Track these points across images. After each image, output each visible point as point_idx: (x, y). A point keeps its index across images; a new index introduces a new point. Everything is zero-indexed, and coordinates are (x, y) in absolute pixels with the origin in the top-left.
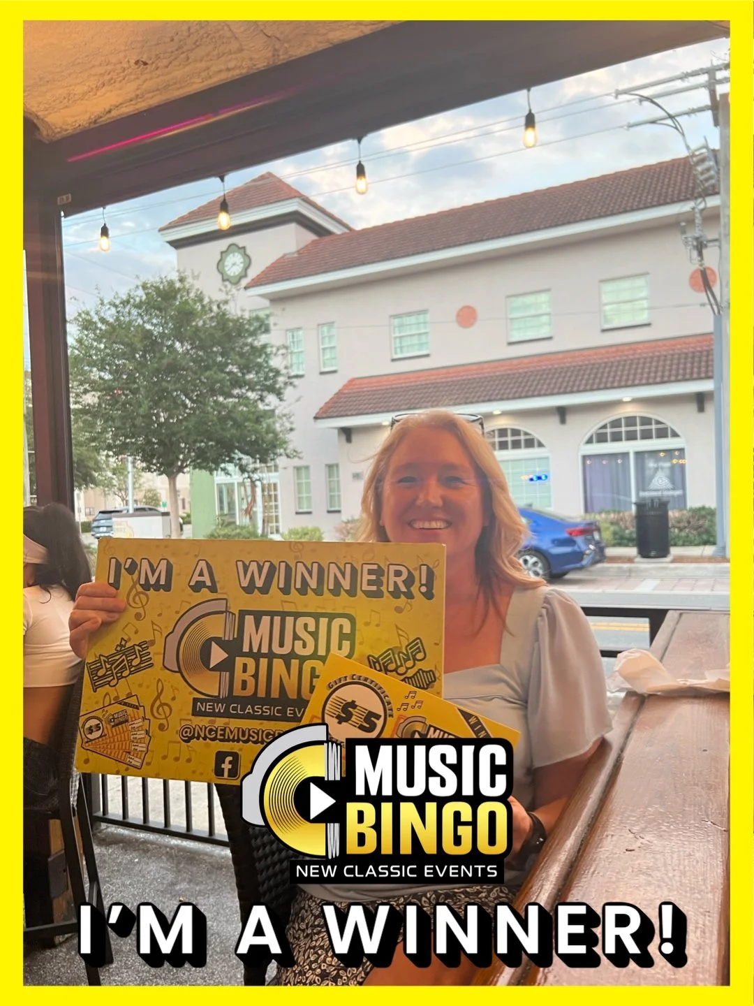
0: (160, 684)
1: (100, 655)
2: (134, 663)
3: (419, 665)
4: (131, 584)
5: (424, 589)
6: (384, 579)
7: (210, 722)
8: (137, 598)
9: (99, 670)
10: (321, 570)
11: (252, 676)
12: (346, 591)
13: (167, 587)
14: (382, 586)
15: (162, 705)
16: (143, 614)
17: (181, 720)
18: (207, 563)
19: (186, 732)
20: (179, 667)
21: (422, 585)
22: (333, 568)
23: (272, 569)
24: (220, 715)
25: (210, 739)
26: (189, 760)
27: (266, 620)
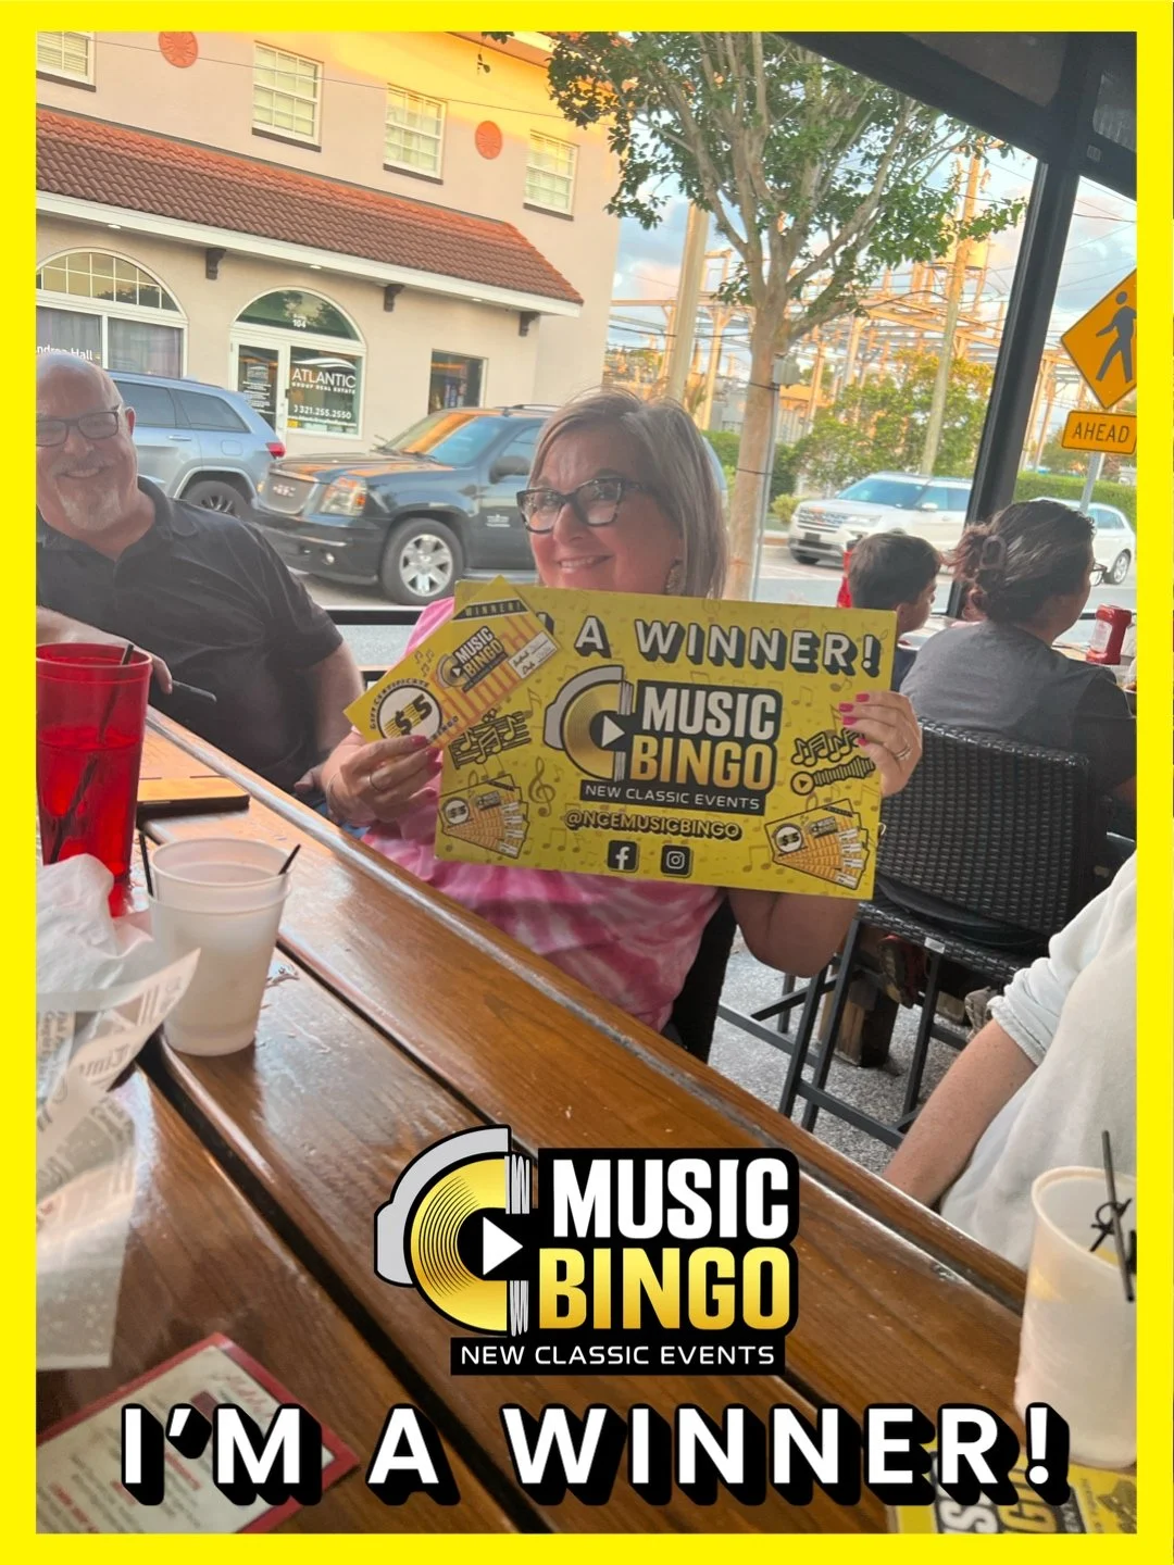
0: (540, 763)
3: (856, 752)
5: (867, 664)
6: (820, 651)
7: (602, 807)
10: (741, 636)
12: (772, 663)
14: (816, 658)
15: (542, 787)
17: (567, 804)
18: (598, 621)
19: (573, 818)
21: (866, 659)
23: (680, 632)
24: (614, 800)
25: (603, 827)
26: (576, 850)
27: (671, 694)
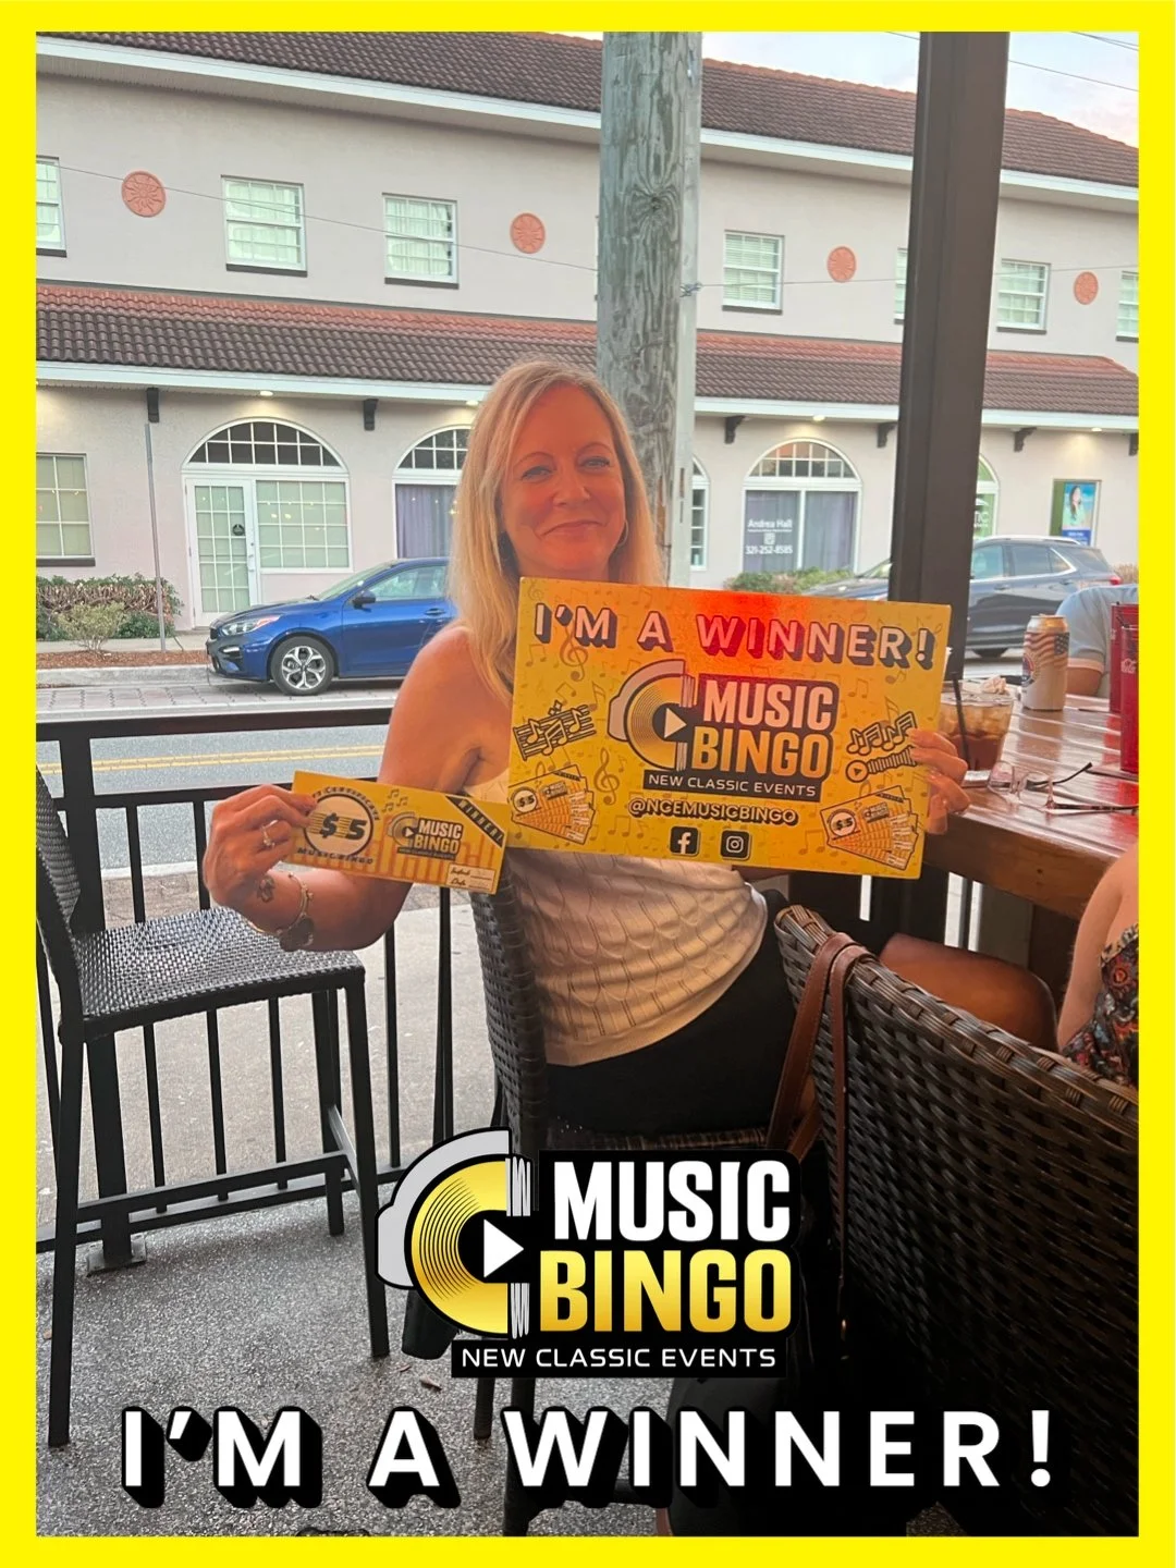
0: (604, 754)
1: (530, 720)
2: (574, 729)
4: (566, 636)
5: (921, 657)
6: (876, 644)
7: (664, 796)
8: (573, 655)
9: (528, 736)
10: (800, 630)
11: (715, 748)
12: (829, 656)
13: (611, 643)
14: (872, 651)
15: (607, 776)
16: (580, 672)
17: (631, 793)
18: (660, 617)
19: (637, 806)
20: (627, 736)
21: (920, 652)
22: (815, 628)
23: (741, 627)
24: (675, 788)
25: (665, 814)
26: (640, 836)
27: (732, 686)
